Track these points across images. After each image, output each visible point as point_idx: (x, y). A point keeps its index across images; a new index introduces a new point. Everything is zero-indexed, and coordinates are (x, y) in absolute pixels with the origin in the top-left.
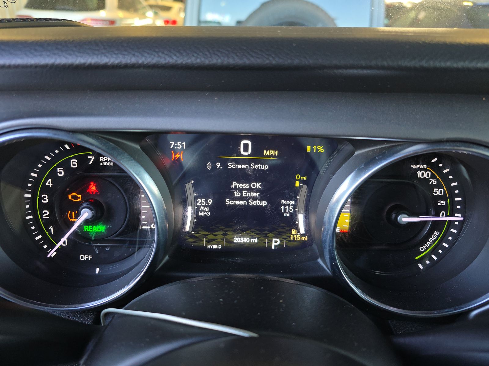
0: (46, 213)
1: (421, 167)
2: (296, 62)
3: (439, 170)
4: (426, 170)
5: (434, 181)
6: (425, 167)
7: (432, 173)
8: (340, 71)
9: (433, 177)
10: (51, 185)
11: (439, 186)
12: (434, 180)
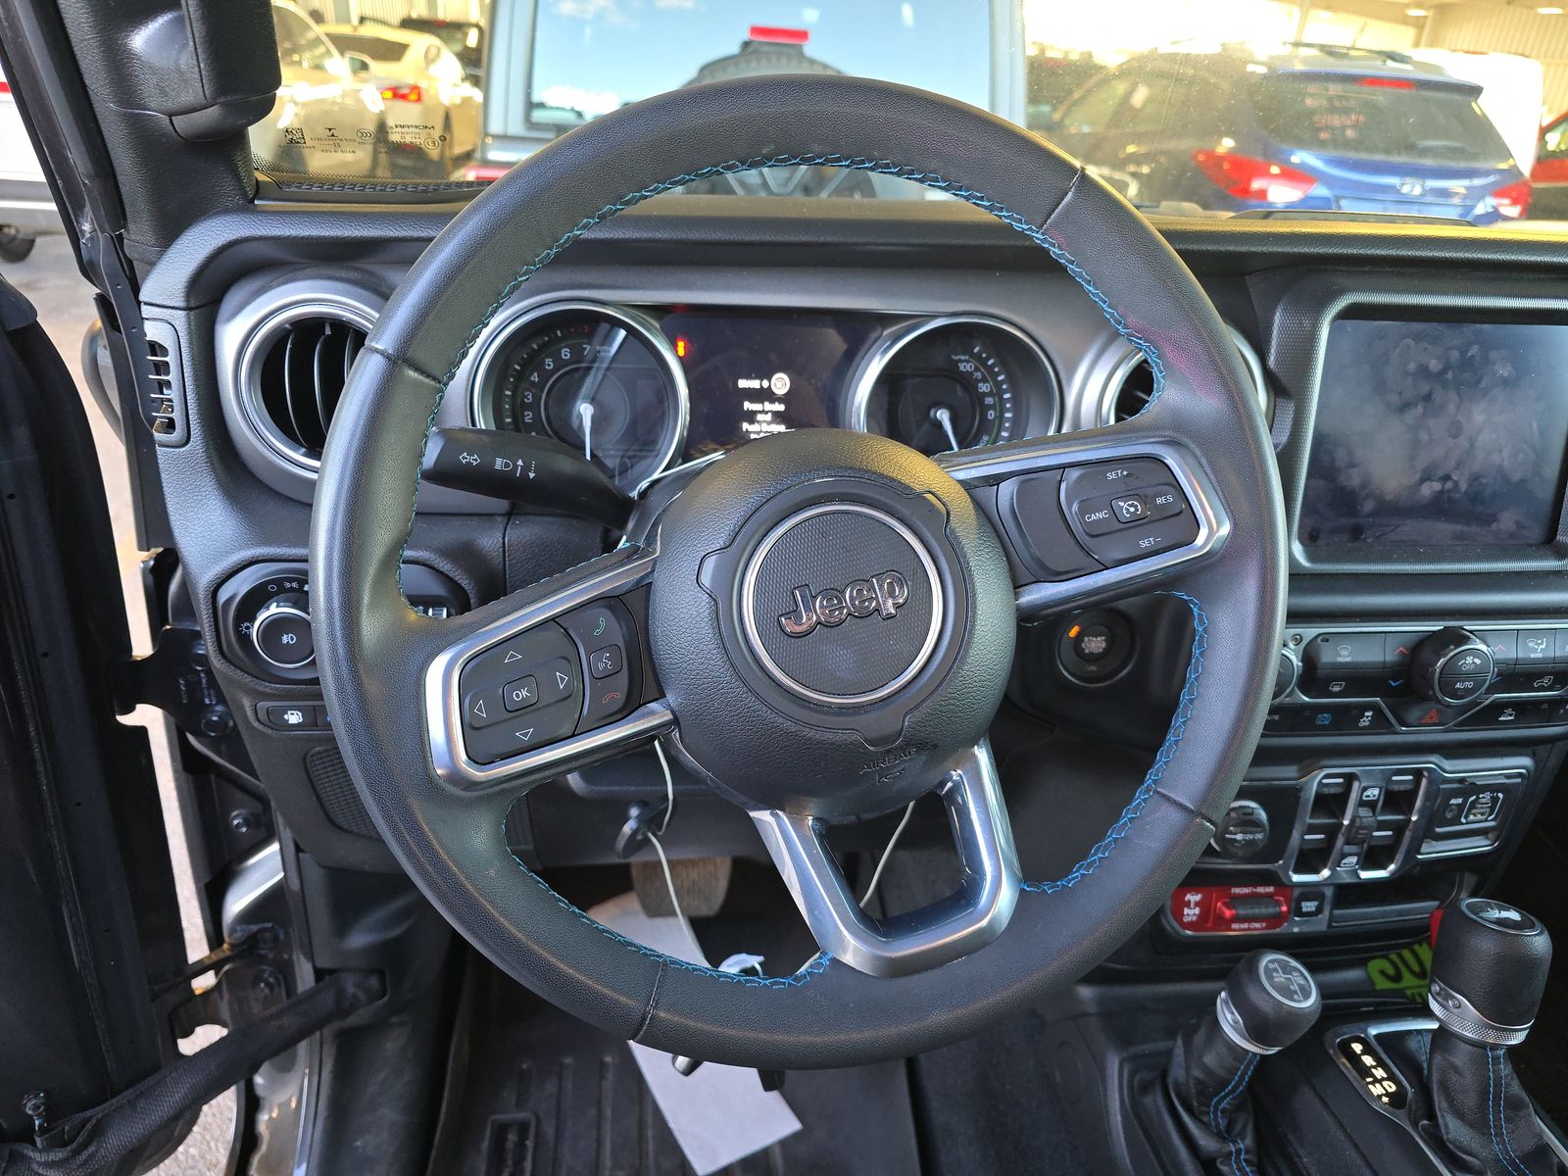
0: (528, 415)
1: (963, 358)
2: (822, 239)
3: (983, 362)
4: (968, 361)
5: (978, 375)
6: (967, 357)
7: (976, 366)
8: (869, 247)
9: (977, 369)
10: (537, 380)
11: (984, 380)
12: (979, 373)
